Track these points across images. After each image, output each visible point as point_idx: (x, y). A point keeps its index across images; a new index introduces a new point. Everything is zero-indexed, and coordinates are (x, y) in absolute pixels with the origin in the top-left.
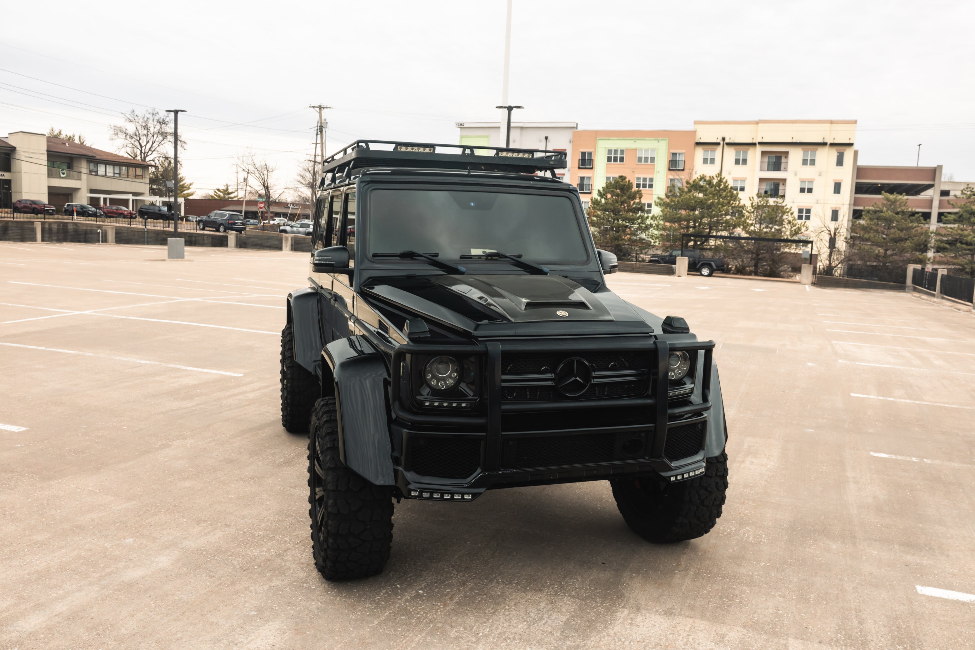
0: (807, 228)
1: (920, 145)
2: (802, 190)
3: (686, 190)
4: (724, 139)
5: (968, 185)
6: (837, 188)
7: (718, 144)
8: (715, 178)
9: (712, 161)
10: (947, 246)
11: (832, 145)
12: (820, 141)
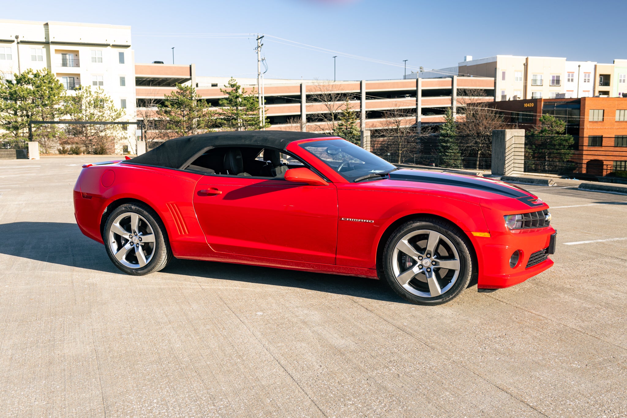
0: (124, 113)
1: (173, 48)
2: (95, 83)
3: (15, 82)
4: (17, 37)
5: (232, 77)
6: (123, 82)
7: (13, 41)
8: (42, 71)
9: (10, 57)
10: (225, 122)
11: (114, 46)
12: (105, 43)
